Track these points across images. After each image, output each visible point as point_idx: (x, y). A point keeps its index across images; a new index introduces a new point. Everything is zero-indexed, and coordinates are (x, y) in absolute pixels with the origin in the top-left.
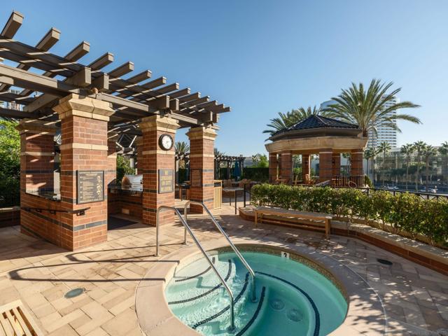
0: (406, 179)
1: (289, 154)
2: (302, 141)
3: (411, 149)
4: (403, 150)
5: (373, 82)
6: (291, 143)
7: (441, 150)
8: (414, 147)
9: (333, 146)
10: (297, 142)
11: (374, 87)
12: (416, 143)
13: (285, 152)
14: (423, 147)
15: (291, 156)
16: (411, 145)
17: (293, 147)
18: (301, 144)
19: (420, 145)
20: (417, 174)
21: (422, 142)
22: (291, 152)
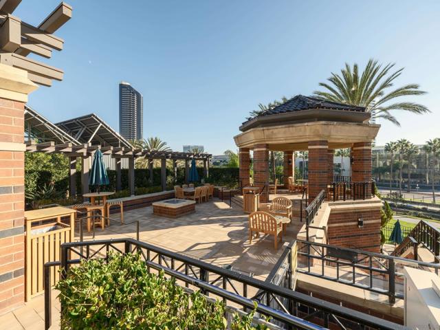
0: (388, 177)
1: (264, 149)
2: (284, 130)
3: (395, 147)
4: (387, 149)
5: (370, 62)
6: (267, 132)
7: (425, 148)
8: (398, 145)
9: (329, 136)
10: (275, 131)
11: (370, 70)
12: (400, 142)
13: (258, 146)
14: (407, 145)
15: (267, 152)
16: (395, 143)
17: (270, 138)
18: (281, 134)
19: (403, 143)
20: (397, 172)
21: (405, 141)
22: (267, 146)
